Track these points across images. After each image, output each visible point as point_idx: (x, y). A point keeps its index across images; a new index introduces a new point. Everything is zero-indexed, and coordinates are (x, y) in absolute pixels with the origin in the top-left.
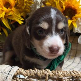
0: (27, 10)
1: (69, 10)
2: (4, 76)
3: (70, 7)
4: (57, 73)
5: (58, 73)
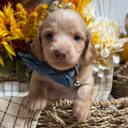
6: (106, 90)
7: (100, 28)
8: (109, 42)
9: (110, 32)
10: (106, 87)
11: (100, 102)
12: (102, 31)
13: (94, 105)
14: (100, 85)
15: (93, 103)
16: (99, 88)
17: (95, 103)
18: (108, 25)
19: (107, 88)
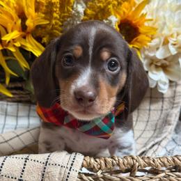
0: (55, 31)
1: (128, 27)
2: (63, 172)
3: (128, 21)
4: (152, 162)
5: (154, 162)
6: (173, 108)
7: (161, 13)
8: (175, 35)
9: (176, 19)
10: (174, 104)
11: (174, 160)
12: (165, 18)
13: (165, 165)
14: (163, 101)
15: (164, 163)
16: (162, 107)
17: (166, 162)
18: (174, 9)
19: (175, 106)
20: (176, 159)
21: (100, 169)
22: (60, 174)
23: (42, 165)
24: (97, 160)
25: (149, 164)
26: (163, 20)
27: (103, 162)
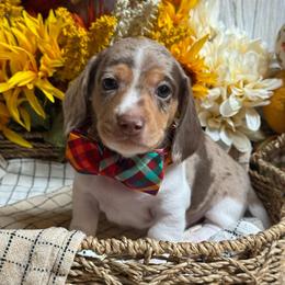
2: (56, 253)
4: (170, 248)
5: (172, 248)
8: (241, 84)
9: (245, 63)
12: (228, 61)
17: (188, 249)
20: (202, 246)
21: (104, 252)
22: (53, 255)
23: (31, 244)
24: (102, 241)
25: (167, 251)
26: (226, 64)
27: (108, 245)
